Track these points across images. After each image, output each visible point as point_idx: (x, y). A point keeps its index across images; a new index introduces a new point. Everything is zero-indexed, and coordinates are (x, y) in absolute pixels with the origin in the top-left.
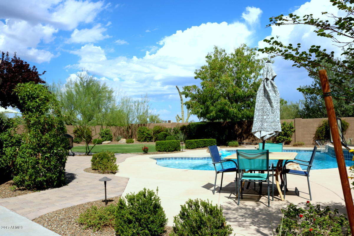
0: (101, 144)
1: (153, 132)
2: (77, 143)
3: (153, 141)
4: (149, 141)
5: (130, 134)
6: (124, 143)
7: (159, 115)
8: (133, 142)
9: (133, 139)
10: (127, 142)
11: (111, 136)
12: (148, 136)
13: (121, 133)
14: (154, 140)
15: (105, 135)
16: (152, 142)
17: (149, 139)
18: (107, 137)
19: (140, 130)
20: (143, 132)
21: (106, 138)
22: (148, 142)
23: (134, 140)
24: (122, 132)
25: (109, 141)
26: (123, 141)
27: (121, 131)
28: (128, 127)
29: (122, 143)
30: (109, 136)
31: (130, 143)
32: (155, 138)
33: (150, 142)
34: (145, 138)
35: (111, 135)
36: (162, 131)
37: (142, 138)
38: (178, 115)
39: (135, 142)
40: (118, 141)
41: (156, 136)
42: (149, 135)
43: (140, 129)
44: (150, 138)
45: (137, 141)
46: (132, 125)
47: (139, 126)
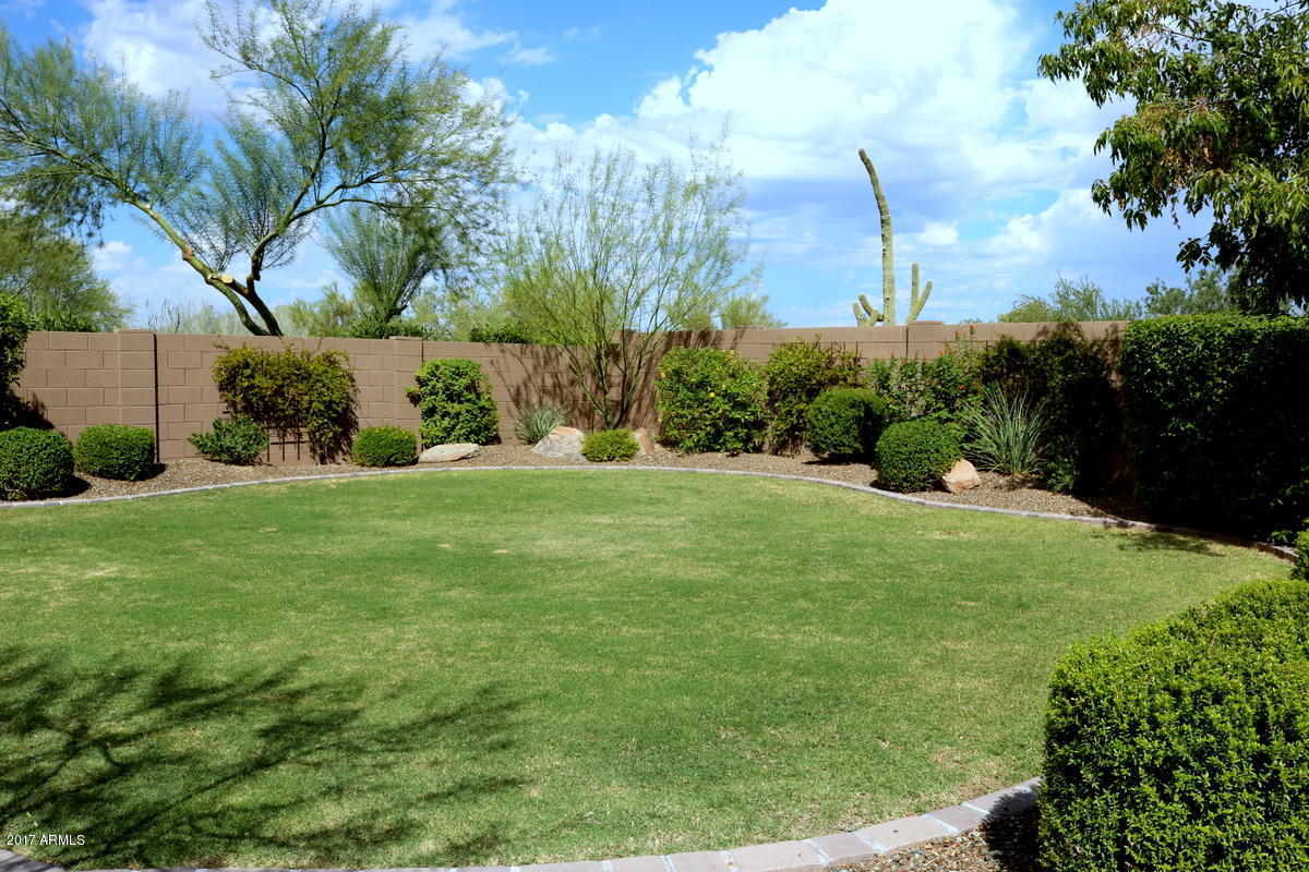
0: (415, 462)
1: (766, 387)
2: (225, 457)
3: (766, 447)
4: (740, 445)
5: (614, 394)
6: (568, 460)
7: (765, 299)
8: (628, 454)
9: (636, 427)
10: (592, 455)
11: (482, 409)
12: (736, 415)
13: (557, 385)
14: (769, 436)
15: (440, 401)
16: (758, 450)
17: (743, 432)
18: (458, 414)
19: (677, 372)
20: (701, 385)
21: (446, 422)
22: (734, 454)
23: (638, 436)
24: (564, 381)
25: (467, 439)
26: (567, 440)
27: (555, 375)
28: (599, 349)
29: (558, 461)
30: (467, 406)
31: (611, 459)
32: (783, 426)
33: (744, 455)
34: (714, 425)
35: (483, 403)
36: (834, 381)
37: (692, 425)
38: (862, 299)
39: (642, 452)
40: (532, 441)
41: (789, 413)
42: (743, 406)
43: (676, 365)
44: (746, 425)
45: (657, 446)
46: (627, 335)
47: (668, 346)
